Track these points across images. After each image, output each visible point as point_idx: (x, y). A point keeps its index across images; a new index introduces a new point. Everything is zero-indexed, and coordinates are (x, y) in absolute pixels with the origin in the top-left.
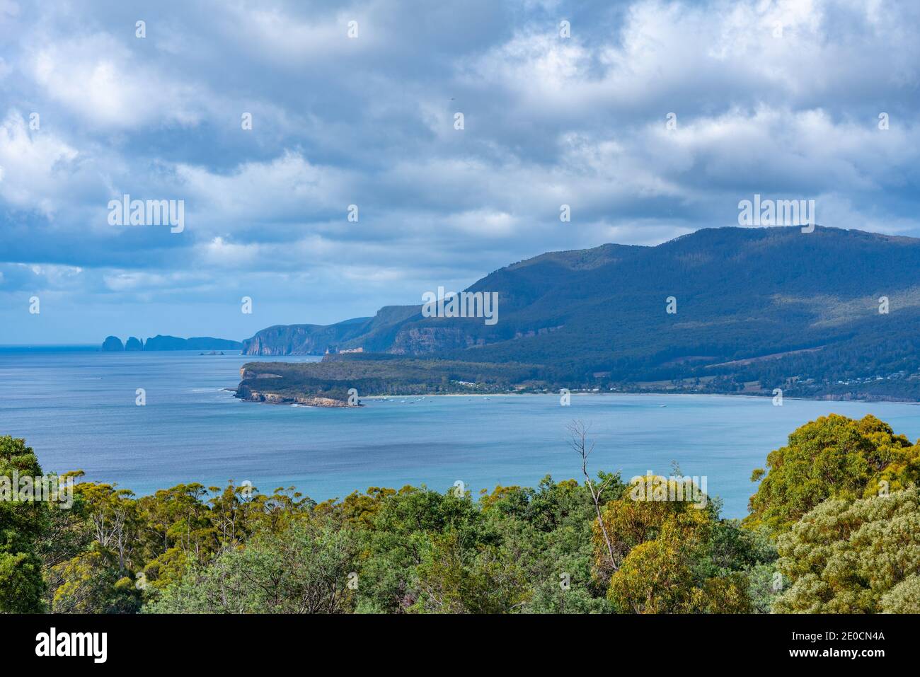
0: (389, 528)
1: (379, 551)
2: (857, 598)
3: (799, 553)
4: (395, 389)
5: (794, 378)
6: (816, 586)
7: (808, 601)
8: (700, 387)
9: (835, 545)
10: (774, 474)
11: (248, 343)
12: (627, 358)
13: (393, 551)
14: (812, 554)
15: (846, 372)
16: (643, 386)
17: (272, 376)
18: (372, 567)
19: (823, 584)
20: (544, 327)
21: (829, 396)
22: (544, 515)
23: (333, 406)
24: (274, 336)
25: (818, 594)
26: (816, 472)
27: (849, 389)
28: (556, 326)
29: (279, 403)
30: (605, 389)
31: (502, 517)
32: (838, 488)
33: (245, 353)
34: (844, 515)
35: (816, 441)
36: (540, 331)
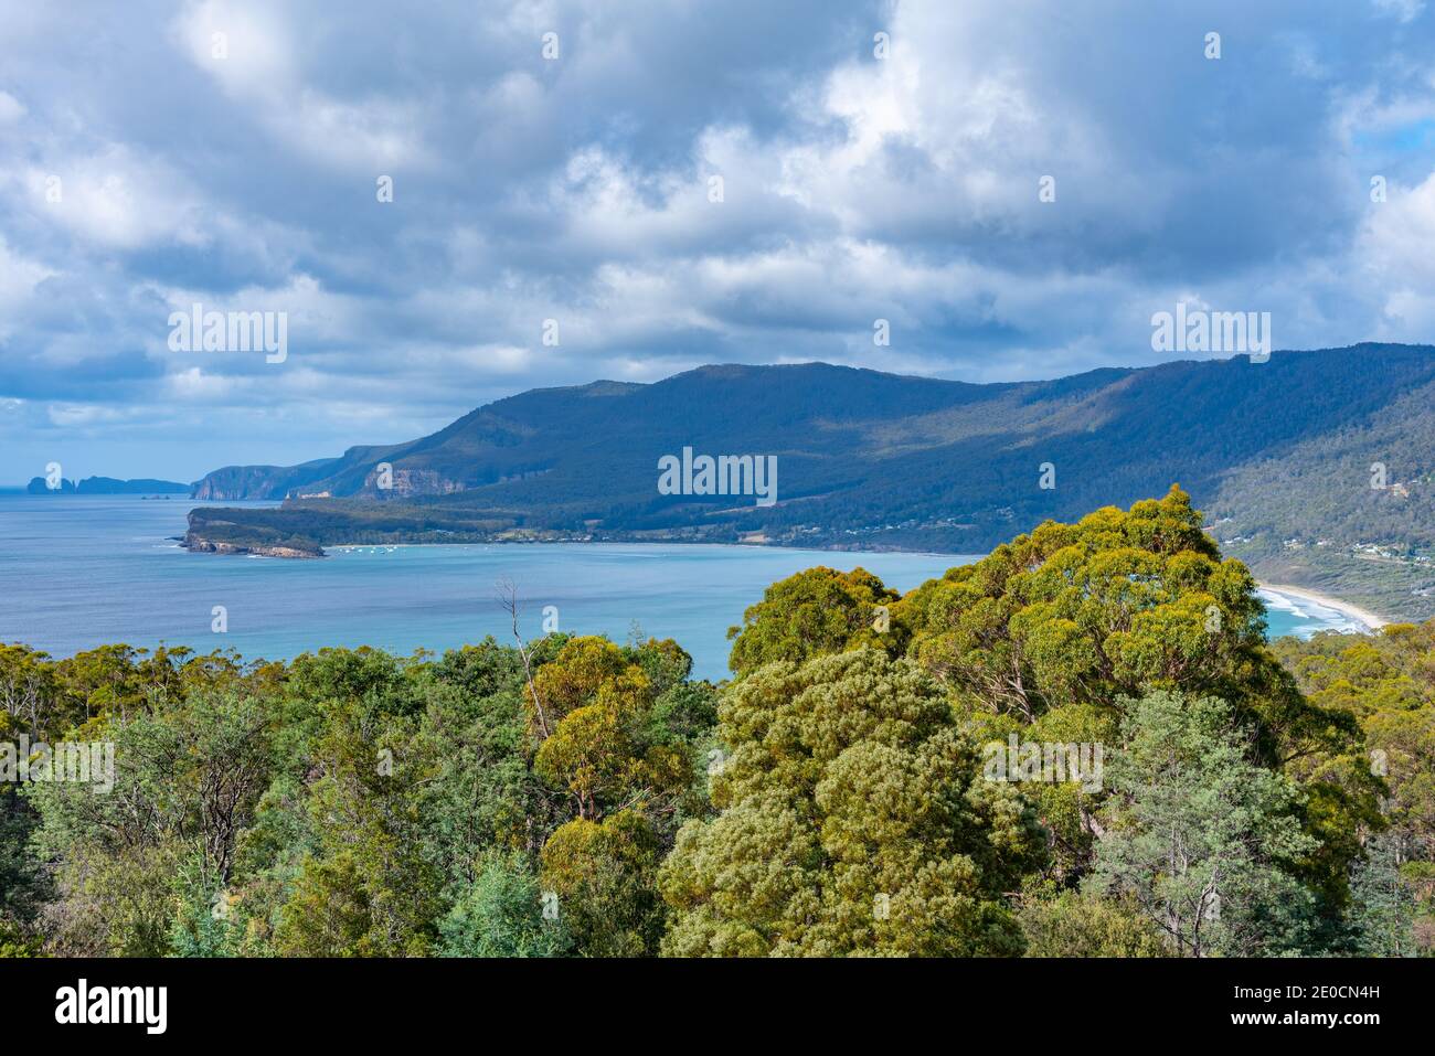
0: (303, 695)
1: (291, 721)
2: (801, 768)
3: (740, 718)
4: (364, 539)
5: (799, 527)
6: (757, 756)
7: (749, 770)
8: (699, 536)
9: (780, 709)
10: (749, 632)
11: (197, 486)
12: (621, 504)
13: (307, 721)
14: (753, 719)
15: (854, 521)
16: (639, 535)
17: (225, 523)
18: (281, 740)
19: (765, 752)
20: (530, 470)
21: (836, 547)
22: (484, 679)
23: (294, 558)
24: (226, 479)
25: (759, 763)
26: (793, 629)
27: (857, 538)
28: (543, 469)
29: (232, 553)
30: (596, 539)
31: (433, 681)
32: (816, 646)
33: (193, 497)
34: (792, 677)
35: (794, 596)
36: (526, 474)
